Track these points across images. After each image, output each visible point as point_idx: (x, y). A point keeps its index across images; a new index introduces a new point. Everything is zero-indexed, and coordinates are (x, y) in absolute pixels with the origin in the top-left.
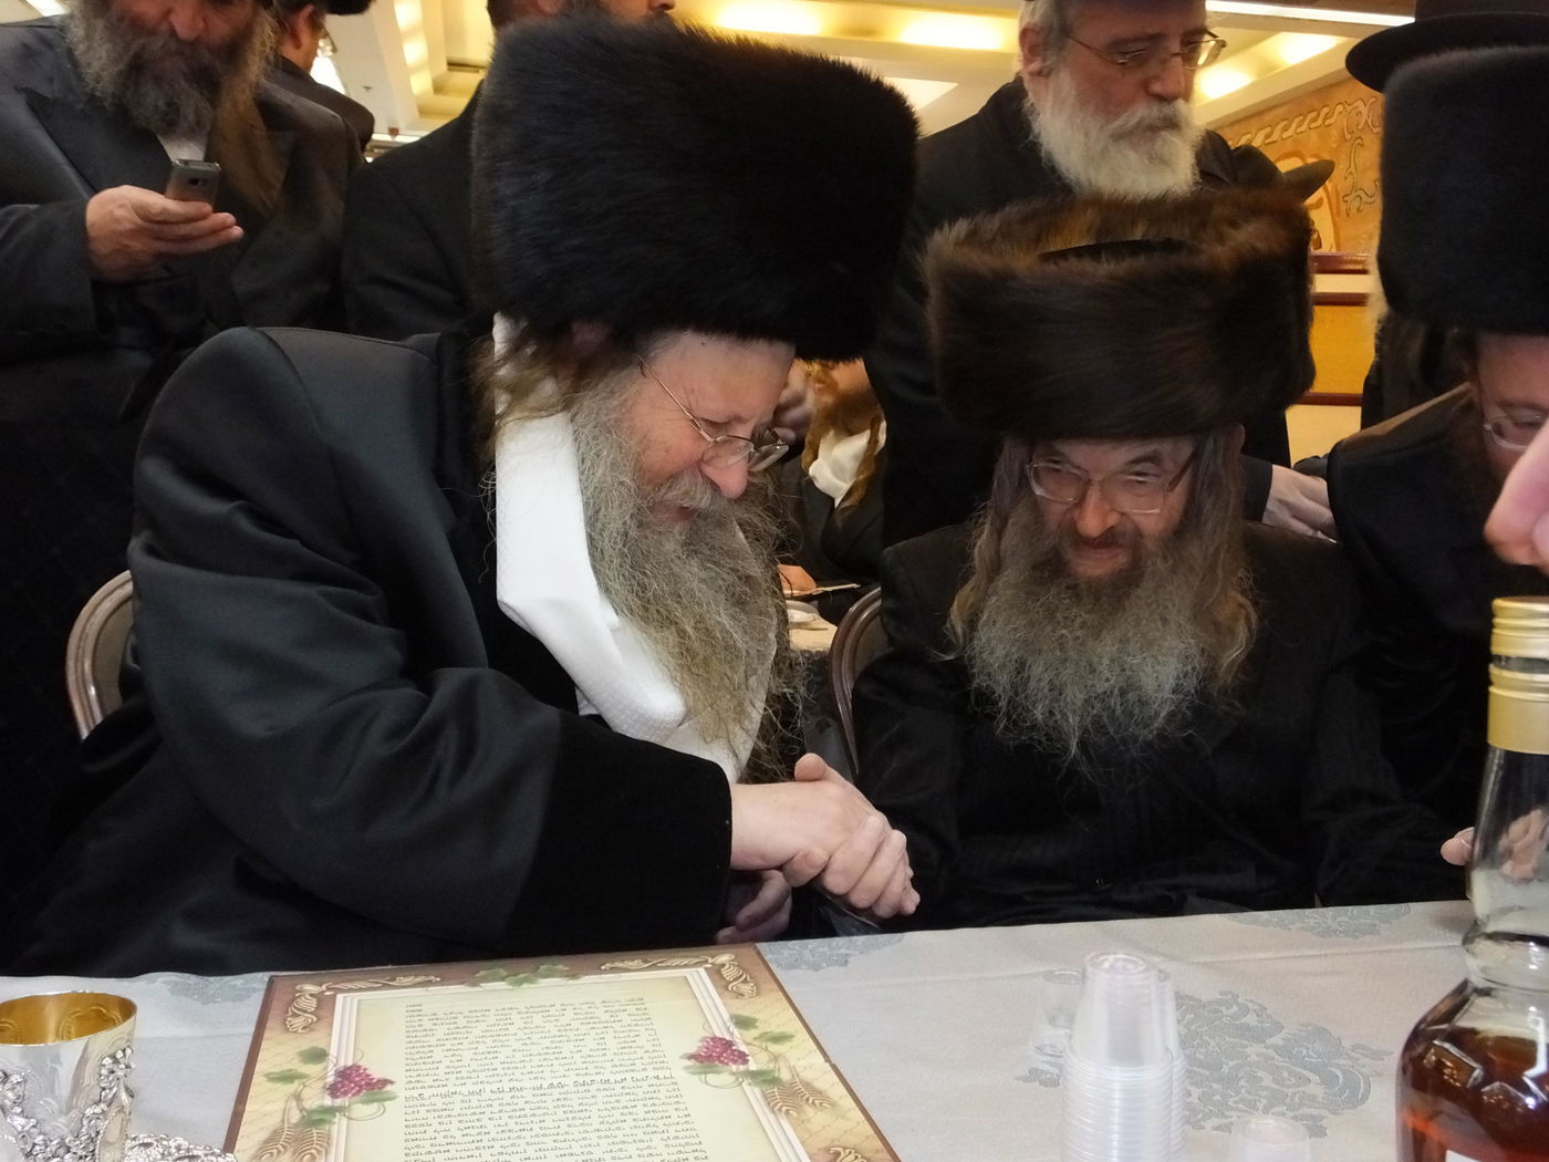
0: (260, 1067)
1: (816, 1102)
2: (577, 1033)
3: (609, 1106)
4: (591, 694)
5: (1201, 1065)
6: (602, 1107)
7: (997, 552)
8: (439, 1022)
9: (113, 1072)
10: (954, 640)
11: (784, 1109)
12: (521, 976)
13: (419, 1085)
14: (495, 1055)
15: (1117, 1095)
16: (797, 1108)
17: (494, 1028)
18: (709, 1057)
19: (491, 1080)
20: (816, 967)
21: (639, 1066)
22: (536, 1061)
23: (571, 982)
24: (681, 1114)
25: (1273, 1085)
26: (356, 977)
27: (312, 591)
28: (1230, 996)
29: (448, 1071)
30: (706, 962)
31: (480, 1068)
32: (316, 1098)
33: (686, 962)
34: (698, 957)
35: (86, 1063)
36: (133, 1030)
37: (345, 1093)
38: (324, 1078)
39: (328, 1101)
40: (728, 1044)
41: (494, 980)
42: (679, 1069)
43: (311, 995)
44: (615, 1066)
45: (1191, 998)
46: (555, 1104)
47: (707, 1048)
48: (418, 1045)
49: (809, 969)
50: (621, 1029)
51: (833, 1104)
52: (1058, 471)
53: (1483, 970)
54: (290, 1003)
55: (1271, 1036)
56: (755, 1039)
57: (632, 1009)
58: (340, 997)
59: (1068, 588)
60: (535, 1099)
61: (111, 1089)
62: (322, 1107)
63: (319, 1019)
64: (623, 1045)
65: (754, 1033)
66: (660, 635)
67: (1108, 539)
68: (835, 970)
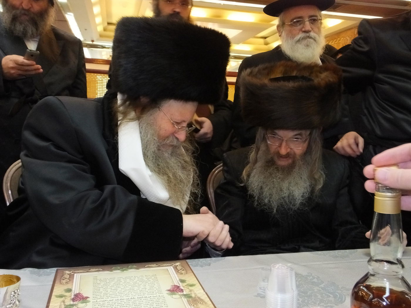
0: (54, 294)
1: (201, 302)
2: (138, 284)
3: (146, 304)
4: (144, 193)
5: (302, 292)
6: (145, 304)
7: (256, 158)
8: (102, 281)
9: (14, 296)
10: (243, 180)
11: (193, 304)
12: (124, 269)
13: (96, 298)
14: (117, 290)
15: (279, 301)
16: (196, 304)
17: (116, 283)
18: (173, 291)
19: (115, 297)
20: (202, 266)
21: (155, 293)
22: (127, 292)
23: (138, 270)
24: (166, 306)
25: (321, 298)
26: (80, 269)
27: (71, 165)
28: (310, 274)
29: (104, 294)
30: (173, 265)
31: (112, 294)
32: (69, 302)
33: (168, 265)
34: (171, 264)
35: (7, 293)
36: (20, 284)
37: (76, 301)
38: (71, 296)
39: (72, 303)
40: (178, 287)
41: (116, 270)
42: (165, 294)
43: (68, 274)
44: (148, 293)
45: (300, 274)
46: (132, 303)
47: (173, 288)
48: (96, 287)
49: (200, 267)
50: (150, 283)
51: (206, 303)
52: (274, 137)
53: (373, 269)
54: (62, 276)
55: (320, 285)
56: (186, 286)
57: (153, 278)
58: (75, 275)
59: (276, 168)
60: (127, 302)
61: (14, 300)
62: (70, 304)
63: (70, 280)
64: (151, 287)
65: (185, 284)
66: (163, 177)
67: (288, 156)
68: (207, 267)
